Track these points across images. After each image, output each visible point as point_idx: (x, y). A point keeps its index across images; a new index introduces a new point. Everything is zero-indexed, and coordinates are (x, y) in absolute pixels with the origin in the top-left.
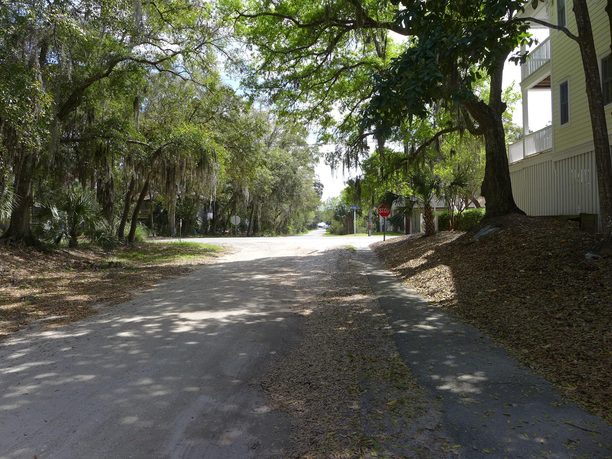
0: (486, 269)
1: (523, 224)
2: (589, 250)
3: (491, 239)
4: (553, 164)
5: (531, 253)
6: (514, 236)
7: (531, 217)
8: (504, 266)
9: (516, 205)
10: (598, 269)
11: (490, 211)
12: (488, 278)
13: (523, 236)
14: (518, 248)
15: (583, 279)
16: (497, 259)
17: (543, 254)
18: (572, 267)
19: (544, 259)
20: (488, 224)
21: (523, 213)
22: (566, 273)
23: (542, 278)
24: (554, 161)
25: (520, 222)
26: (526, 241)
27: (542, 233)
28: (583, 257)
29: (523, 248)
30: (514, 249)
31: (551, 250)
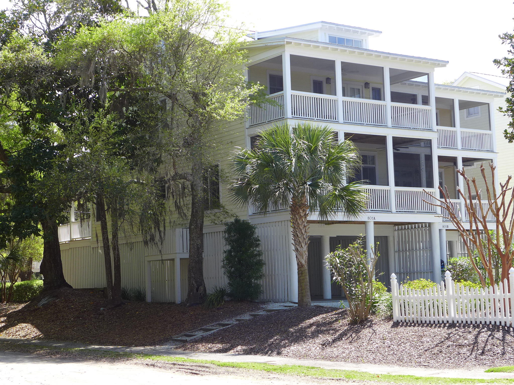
0: (53, 321)
1: (71, 295)
2: (102, 307)
3: (52, 305)
4: (92, 249)
5: (76, 311)
6: (66, 302)
7: (76, 290)
8: (63, 318)
9: (65, 281)
10: (104, 314)
11: (47, 286)
12: (55, 324)
13: (72, 302)
14: (69, 309)
15: (98, 319)
16: (58, 315)
17: (82, 310)
18: (94, 315)
19: (83, 313)
20: (47, 296)
21: (71, 287)
22: (92, 317)
23: (81, 321)
24: (92, 247)
25: (69, 294)
26: (73, 305)
27: (82, 300)
28: (99, 310)
29: (72, 308)
30: (67, 310)
31: (85, 308)
